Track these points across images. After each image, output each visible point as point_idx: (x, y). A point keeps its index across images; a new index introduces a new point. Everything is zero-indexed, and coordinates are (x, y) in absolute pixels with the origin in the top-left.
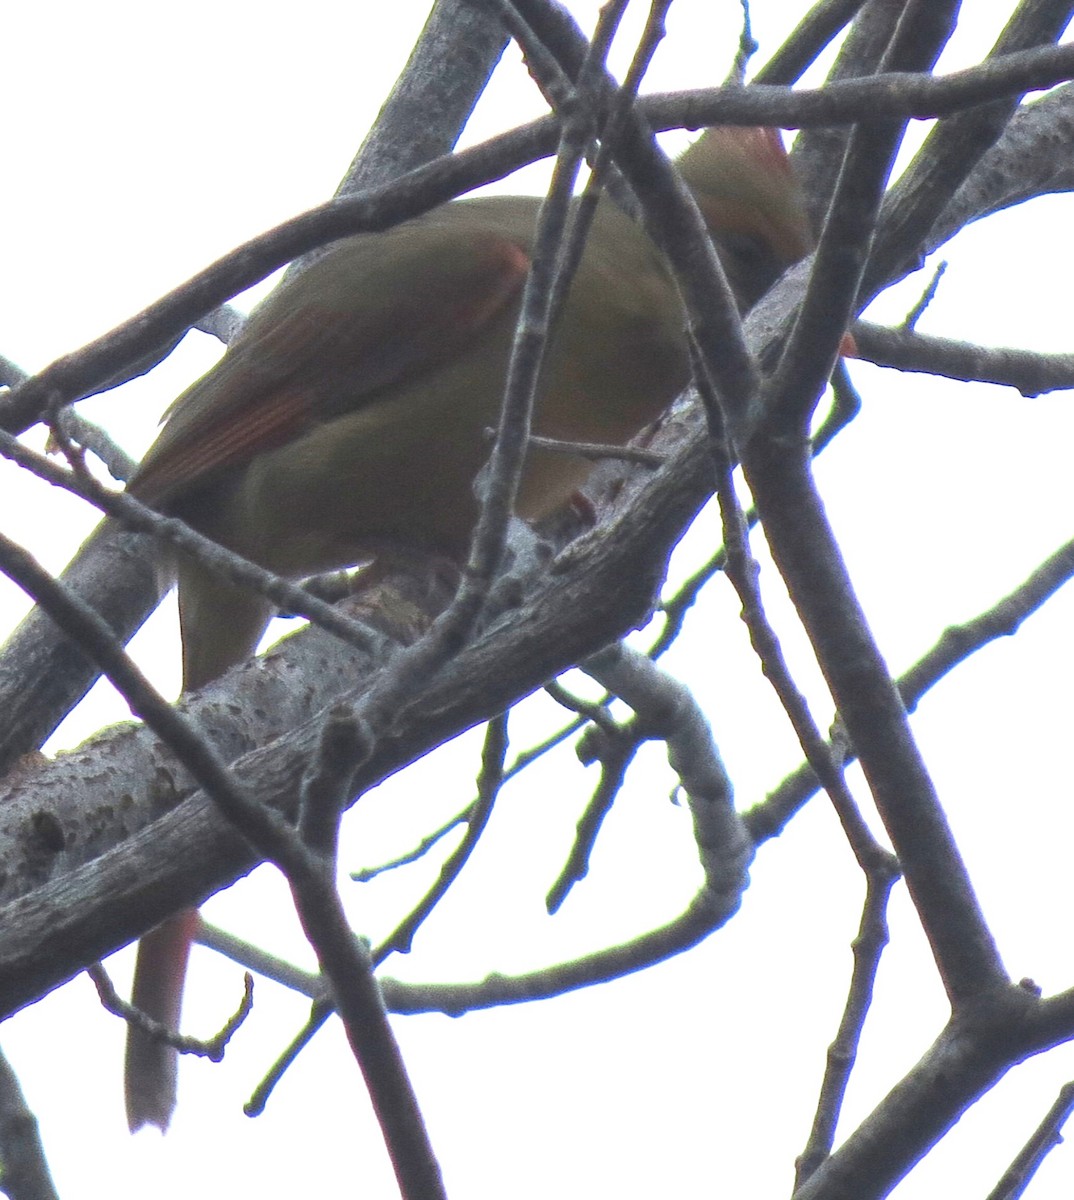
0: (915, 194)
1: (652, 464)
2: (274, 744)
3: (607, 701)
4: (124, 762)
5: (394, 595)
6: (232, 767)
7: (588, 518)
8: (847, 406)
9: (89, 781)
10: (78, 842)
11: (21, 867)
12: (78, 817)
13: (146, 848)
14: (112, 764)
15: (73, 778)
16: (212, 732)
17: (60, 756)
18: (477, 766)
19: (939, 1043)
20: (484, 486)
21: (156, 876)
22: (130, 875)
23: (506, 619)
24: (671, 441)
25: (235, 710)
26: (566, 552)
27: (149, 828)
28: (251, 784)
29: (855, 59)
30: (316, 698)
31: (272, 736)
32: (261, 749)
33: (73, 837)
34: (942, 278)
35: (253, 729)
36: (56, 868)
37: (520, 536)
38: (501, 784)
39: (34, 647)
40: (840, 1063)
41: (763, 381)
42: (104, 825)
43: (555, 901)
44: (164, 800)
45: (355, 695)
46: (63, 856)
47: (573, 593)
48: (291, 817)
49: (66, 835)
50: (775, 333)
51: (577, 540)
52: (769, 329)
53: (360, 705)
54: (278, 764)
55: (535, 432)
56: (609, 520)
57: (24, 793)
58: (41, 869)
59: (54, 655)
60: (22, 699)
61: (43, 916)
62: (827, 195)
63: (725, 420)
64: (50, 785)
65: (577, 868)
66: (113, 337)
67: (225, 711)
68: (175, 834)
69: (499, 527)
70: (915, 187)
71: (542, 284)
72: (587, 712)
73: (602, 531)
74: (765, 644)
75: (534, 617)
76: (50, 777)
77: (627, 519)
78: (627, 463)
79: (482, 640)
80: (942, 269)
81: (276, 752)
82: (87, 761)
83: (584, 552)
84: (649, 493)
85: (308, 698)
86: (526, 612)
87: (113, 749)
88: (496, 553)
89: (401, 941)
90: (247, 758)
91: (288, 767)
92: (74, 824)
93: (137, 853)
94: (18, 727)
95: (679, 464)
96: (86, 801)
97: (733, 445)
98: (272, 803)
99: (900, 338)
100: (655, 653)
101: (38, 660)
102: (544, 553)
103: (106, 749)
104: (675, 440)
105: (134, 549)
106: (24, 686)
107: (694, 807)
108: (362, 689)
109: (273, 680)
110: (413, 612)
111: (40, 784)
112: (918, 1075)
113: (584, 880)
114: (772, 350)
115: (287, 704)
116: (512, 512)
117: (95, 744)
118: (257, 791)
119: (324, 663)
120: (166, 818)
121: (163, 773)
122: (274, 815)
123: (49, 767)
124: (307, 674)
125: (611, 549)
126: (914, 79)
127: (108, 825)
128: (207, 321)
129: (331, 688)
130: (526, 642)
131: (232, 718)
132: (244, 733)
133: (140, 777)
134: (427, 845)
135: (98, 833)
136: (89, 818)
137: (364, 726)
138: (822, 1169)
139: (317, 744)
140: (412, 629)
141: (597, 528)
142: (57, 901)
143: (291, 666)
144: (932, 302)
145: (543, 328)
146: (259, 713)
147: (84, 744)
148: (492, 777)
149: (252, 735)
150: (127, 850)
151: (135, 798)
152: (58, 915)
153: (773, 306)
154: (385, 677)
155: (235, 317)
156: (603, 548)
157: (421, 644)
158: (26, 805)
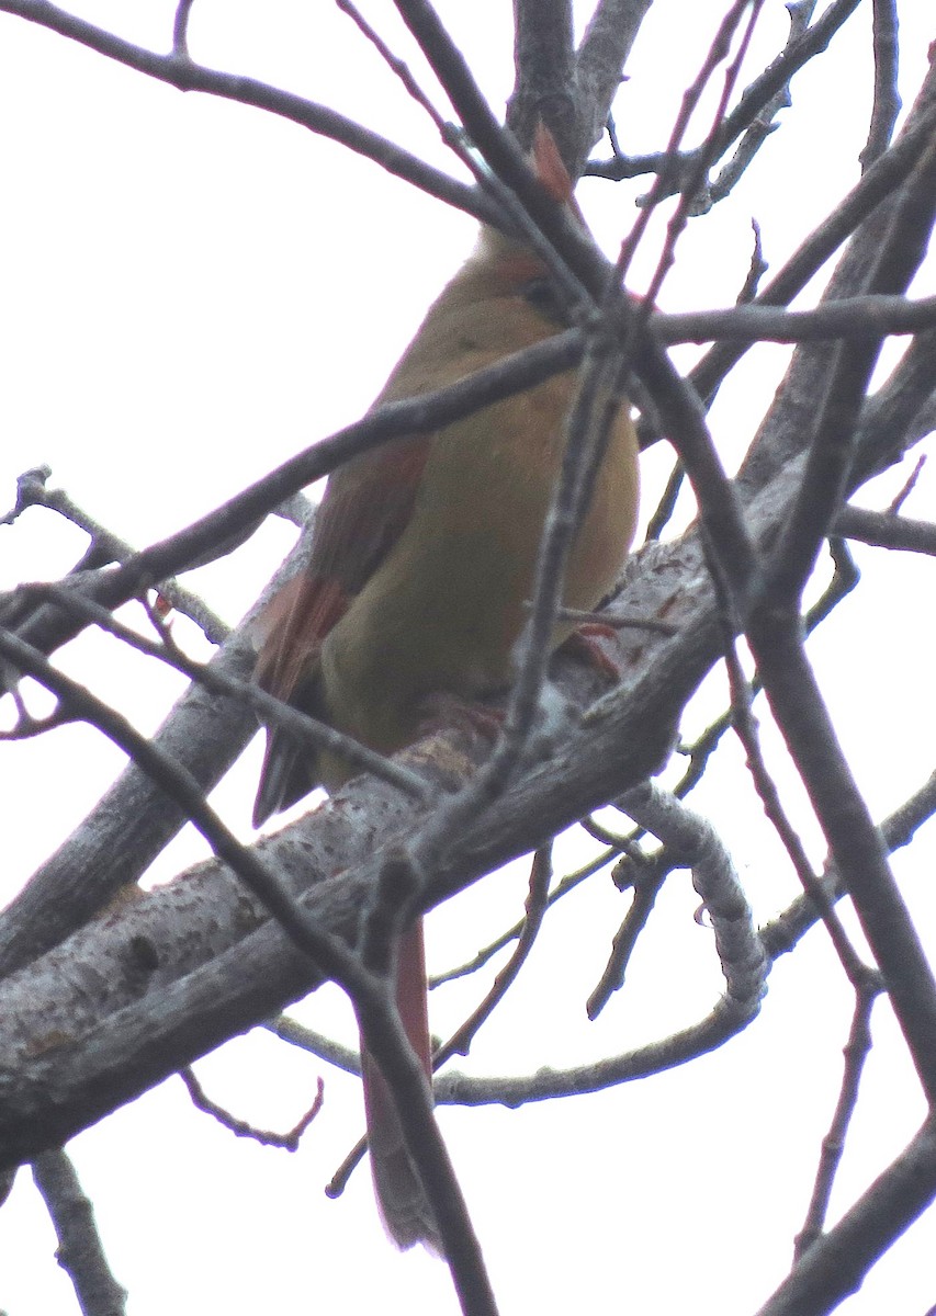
0: (895, 398)
1: (667, 632)
2: (339, 877)
3: (638, 835)
4: (210, 893)
5: (446, 746)
6: (300, 900)
7: (612, 679)
8: (847, 577)
9: (180, 909)
10: (172, 962)
11: (121, 984)
12: (170, 941)
13: (229, 968)
14: (200, 894)
15: (166, 906)
16: (288, 866)
17: (156, 888)
18: (525, 891)
19: (919, 1135)
20: (520, 653)
21: (236, 993)
22: (215, 992)
23: (540, 770)
24: (685, 612)
25: (307, 847)
26: (593, 709)
27: (232, 950)
28: (316, 913)
29: (847, 279)
30: (377, 837)
31: (338, 871)
32: (329, 881)
33: (166, 958)
34: (923, 469)
35: (323, 862)
36: (151, 985)
37: (551, 698)
38: (547, 908)
39: (134, 792)
40: (831, 1153)
41: (763, 563)
42: (193, 946)
43: (595, 1007)
44: (244, 926)
45: (410, 834)
46: (157, 975)
47: (599, 745)
48: (352, 943)
49: (160, 956)
50: (774, 519)
51: (604, 698)
52: (770, 515)
53: (413, 845)
54: (344, 894)
55: (566, 604)
56: (630, 683)
57: (123, 919)
58: (138, 986)
59: (150, 800)
60: (123, 838)
61: (138, 1028)
62: (819, 397)
63: (731, 595)
64: (146, 913)
65: (613, 978)
66: (197, 527)
67: (298, 847)
68: (254, 956)
69: (533, 691)
70: (895, 391)
71: (569, 479)
72: (618, 845)
73: (625, 690)
74: (765, 788)
75: (565, 766)
76: (146, 906)
77: (645, 683)
78: (647, 632)
79: (520, 787)
80: (922, 460)
81: (340, 885)
82: (178, 892)
83: (608, 710)
84: (665, 657)
85: (370, 836)
86: (558, 761)
87: (200, 880)
88: (530, 713)
89: (461, 1043)
90: (316, 889)
91: (352, 897)
92: (167, 947)
93: (221, 972)
94: (119, 861)
95: (690, 634)
96: (178, 927)
97: (735, 617)
98: (337, 929)
99: (887, 522)
100: (681, 791)
101: (136, 804)
102: (571, 713)
103: (195, 881)
104: (689, 611)
105: (219, 706)
106: (125, 826)
107: (716, 926)
108: (415, 829)
109: (340, 820)
110: (462, 760)
111: (137, 912)
112: (900, 1165)
113: (621, 990)
114: (771, 534)
115: (353, 841)
116: (544, 677)
117: (185, 877)
118: (325, 918)
119: (385, 805)
120: (247, 942)
121: (244, 902)
122: (337, 942)
123: (144, 897)
124: (370, 815)
125: (632, 705)
126: (890, 301)
127: (196, 947)
128: (284, 508)
129: (392, 827)
130: (559, 787)
131: (304, 853)
132: (315, 866)
133: (224, 905)
134: (483, 957)
135: (188, 954)
136: (180, 942)
137: (416, 865)
138: (816, 1246)
139: (375, 878)
140: (461, 775)
141: (620, 688)
142: (151, 1013)
143: (356, 808)
144: (913, 490)
145: (571, 519)
146: (329, 850)
147: (177, 877)
148: (538, 901)
149: (322, 868)
150: (212, 970)
151: (220, 924)
152: (152, 1026)
153: (773, 494)
154: (435, 821)
155: (307, 503)
156: (625, 705)
157: (468, 792)
158: (125, 931)
